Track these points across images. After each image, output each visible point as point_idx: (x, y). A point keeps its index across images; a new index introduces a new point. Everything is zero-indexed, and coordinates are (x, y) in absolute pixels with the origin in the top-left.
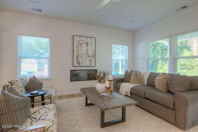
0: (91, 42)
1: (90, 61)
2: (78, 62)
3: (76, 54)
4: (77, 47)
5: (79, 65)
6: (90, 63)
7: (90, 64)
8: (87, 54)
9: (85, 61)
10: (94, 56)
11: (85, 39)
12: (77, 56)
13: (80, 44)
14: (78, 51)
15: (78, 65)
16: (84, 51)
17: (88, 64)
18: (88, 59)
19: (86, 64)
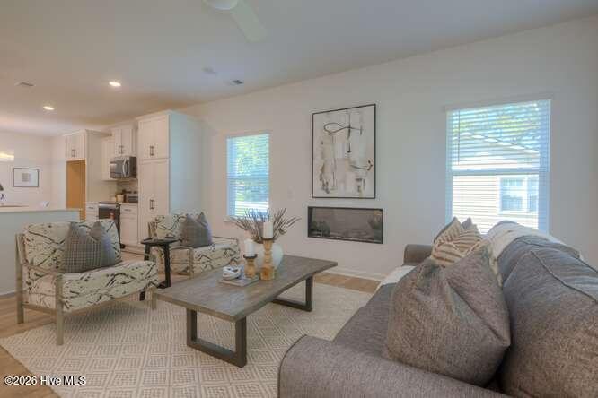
0: (361, 120)
1: (359, 180)
2: (325, 186)
3: (318, 162)
4: (322, 143)
5: (328, 192)
6: (359, 187)
7: (359, 191)
8: (348, 159)
9: (344, 181)
10: (373, 166)
11: (341, 118)
12: (323, 170)
13: (330, 133)
14: (323, 156)
15: (323, 194)
16: (340, 152)
17: (351, 189)
18: (351, 176)
19: (345, 192)
